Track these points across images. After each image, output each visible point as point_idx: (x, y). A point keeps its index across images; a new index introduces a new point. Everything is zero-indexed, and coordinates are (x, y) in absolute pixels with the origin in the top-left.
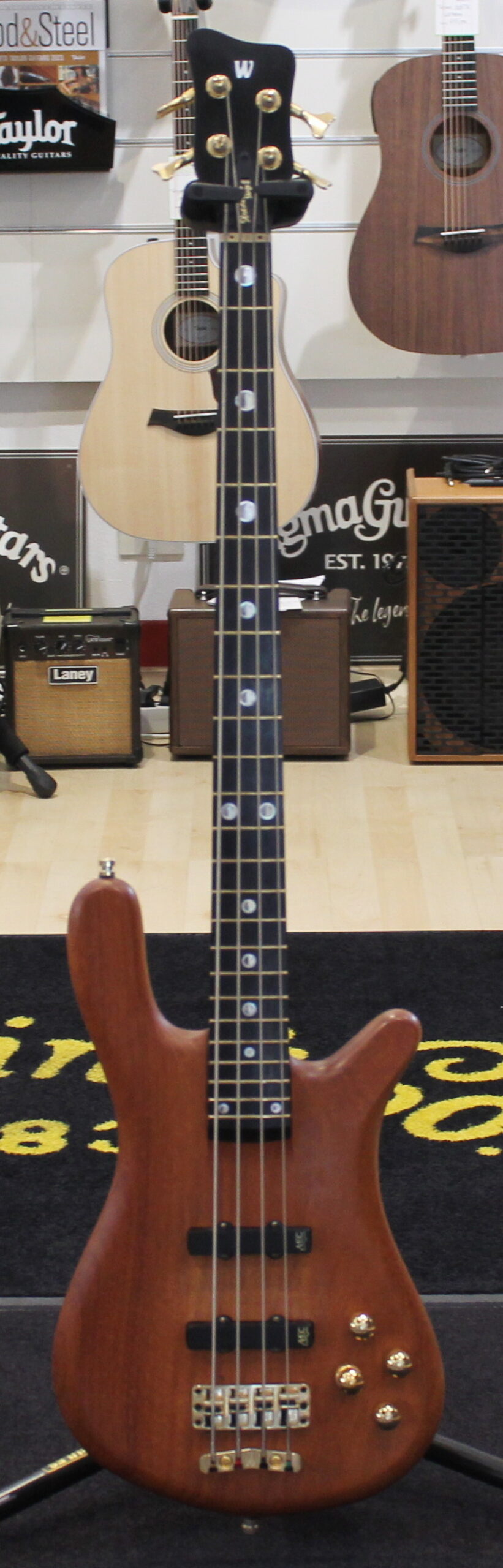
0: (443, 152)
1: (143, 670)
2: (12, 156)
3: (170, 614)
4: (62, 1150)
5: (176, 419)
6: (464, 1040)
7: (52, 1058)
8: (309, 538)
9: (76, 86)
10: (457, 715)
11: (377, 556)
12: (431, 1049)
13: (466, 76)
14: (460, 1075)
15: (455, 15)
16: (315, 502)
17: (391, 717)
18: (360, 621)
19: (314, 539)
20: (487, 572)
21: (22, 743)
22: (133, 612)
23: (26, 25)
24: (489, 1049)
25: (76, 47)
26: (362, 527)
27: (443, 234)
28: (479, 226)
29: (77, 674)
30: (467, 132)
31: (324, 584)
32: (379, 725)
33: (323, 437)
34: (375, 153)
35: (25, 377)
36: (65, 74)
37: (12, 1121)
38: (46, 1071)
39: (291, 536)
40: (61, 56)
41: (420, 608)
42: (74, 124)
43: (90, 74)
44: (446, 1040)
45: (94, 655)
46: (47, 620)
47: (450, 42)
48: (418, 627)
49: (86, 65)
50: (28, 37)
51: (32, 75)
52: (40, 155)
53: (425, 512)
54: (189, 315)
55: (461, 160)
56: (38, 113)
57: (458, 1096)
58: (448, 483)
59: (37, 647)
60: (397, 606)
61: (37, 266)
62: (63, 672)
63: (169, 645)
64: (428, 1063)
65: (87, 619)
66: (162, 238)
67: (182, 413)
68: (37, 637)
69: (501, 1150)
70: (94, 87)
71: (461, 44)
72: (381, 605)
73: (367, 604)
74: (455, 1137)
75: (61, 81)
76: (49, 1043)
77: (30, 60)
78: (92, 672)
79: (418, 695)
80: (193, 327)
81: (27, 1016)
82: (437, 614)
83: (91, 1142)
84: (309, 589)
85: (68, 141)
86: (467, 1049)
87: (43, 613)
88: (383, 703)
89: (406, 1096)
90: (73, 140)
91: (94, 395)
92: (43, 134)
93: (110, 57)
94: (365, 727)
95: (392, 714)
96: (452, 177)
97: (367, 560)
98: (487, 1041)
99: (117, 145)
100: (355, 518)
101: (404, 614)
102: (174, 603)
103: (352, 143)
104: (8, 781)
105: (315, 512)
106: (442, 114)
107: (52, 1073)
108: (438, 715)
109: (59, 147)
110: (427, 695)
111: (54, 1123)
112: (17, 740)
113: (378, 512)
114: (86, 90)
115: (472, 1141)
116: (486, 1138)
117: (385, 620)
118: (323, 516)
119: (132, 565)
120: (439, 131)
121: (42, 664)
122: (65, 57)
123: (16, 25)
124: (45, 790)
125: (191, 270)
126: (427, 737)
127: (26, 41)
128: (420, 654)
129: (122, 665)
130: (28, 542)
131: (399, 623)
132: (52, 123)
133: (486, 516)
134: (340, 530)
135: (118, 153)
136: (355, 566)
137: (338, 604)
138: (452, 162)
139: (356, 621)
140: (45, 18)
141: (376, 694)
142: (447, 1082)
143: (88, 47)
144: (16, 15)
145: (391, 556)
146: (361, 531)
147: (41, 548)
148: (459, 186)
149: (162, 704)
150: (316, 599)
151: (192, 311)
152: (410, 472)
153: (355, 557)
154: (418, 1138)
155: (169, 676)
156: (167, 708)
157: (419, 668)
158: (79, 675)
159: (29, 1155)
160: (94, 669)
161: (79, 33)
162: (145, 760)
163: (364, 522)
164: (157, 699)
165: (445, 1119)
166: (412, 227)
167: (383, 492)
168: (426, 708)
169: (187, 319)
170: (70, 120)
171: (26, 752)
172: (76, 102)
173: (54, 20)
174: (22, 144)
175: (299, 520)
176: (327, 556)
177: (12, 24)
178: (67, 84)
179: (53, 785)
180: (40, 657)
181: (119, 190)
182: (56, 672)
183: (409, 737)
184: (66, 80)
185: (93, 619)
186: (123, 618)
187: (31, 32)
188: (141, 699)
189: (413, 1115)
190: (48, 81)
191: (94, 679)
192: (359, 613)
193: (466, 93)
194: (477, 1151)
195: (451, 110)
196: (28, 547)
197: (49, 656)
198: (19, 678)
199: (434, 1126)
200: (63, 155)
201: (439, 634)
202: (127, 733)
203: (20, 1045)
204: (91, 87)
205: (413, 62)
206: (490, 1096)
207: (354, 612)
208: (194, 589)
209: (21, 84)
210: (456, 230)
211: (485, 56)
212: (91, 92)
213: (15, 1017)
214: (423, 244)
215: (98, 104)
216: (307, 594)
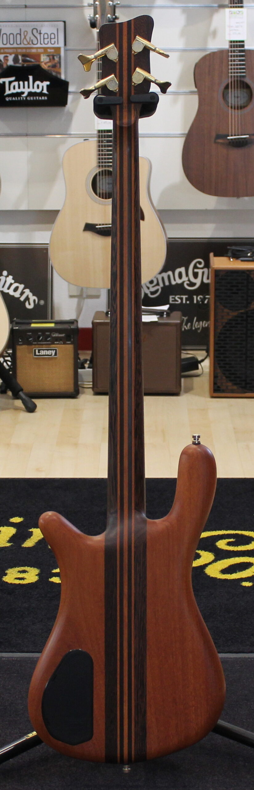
0: (229, 98)
1: (80, 352)
2: (18, 98)
3: (93, 323)
4: (36, 582)
5: (97, 228)
6: (235, 530)
7: (32, 537)
8: (162, 288)
9: (49, 64)
10: (233, 374)
11: (195, 297)
12: (219, 535)
13: (240, 61)
14: (233, 547)
15: (235, 30)
16: (164, 270)
17: (201, 376)
18: (186, 328)
19: (164, 288)
20: (249, 303)
21: (20, 385)
22: (75, 323)
23: (25, 34)
24: (247, 535)
25: (50, 45)
26: (188, 282)
27: (228, 138)
28: (246, 133)
29: (48, 352)
30: (240, 88)
31: (169, 309)
32: (195, 379)
33: (169, 238)
34: (196, 98)
35: (23, 207)
36: (44, 59)
37: (12, 567)
38: (29, 543)
39: (153, 287)
40: (41, 49)
41: (216, 321)
42: (48, 83)
43: (56, 59)
44: (226, 530)
45: (56, 343)
46: (33, 325)
47: (233, 44)
48: (215, 331)
49: (54, 54)
50: (26, 40)
51: (28, 59)
52: (32, 98)
53: (219, 274)
54: (104, 177)
55: (238, 102)
56: (31, 78)
57: (232, 557)
58: (230, 260)
59: (28, 339)
60: (204, 322)
61: (30, 153)
62: (40, 351)
63: (93, 339)
64: (217, 541)
65: (52, 325)
66: (90, 139)
67: (100, 225)
68: (28, 334)
69: (253, 584)
70: (58, 65)
71: (238, 45)
72: (197, 321)
73: (190, 320)
74: (231, 577)
75: (42, 62)
76: (30, 530)
77: (27, 51)
78: (54, 351)
79: (214, 364)
80: (105, 182)
81: (20, 517)
82: (224, 324)
83: (51, 578)
84: (162, 311)
85: (45, 91)
86: (237, 534)
87: (31, 322)
88: (197, 368)
89: (206, 557)
90: (48, 91)
91: (57, 215)
92: (33, 88)
93: (66, 50)
94: (188, 380)
95: (202, 374)
96: (233, 110)
97: (190, 299)
98: (246, 531)
99: (69, 94)
100: (184, 278)
101: (208, 326)
102: (95, 318)
103: (185, 93)
104: (13, 404)
105: (165, 275)
106: (229, 78)
107: (32, 544)
108: (224, 374)
109: (41, 94)
110: (219, 364)
111: (32, 568)
112: (18, 384)
113: (196, 275)
114: (54, 66)
115: (238, 579)
116: (245, 578)
117: (199, 329)
118: (169, 277)
119: (75, 300)
120: (227, 87)
121: (30, 347)
122: (44, 50)
123: (20, 34)
124: (31, 409)
125: (105, 155)
126: (219, 385)
127: (25, 42)
128: (216, 343)
129: (69, 348)
130: (24, 289)
131: (206, 330)
132: (38, 82)
133: (248, 276)
134: (177, 284)
135: (70, 97)
136: (184, 302)
137: (176, 319)
138: (233, 103)
139: (185, 329)
140: (35, 31)
141: (194, 364)
142: (227, 550)
143: (56, 45)
144: (20, 30)
145: (202, 296)
146: (188, 284)
147: (31, 291)
148: (236, 114)
149: (89, 368)
150: (165, 316)
151: (105, 175)
152: (211, 255)
153: (184, 297)
154: (212, 577)
155: (92, 354)
156: (91, 370)
157: (215, 350)
158: (49, 352)
159: (20, 584)
160: (56, 350)
161: (51, 39)
162: (80, 395)
163: (189, 280)
164: (86, 366)
165: (225, 569)
166: (214, 134)
167: (198, 265)
168: (219, 371)
169: (102, 179)
170: (46, 81)
171: (22, 390)
172: (50, 72)
173: (39, 32)
174: (23, 93)
175: (157, 279)
176: (171, 297)
177: (18, 34)
178: (45, 64)
179: (35, 406)
180: (29, 344)
181: (70, 116)
182: (37, 351)
183: (210, 385)
184: (44, 61)
185: (55, 325)
186: (70, 325)
187: (28, 38)
188: (78, 365)
189: (210, 566)
190: (36, 62)
191: (56, 354)
192: (186, 325)
193: (240, 69)
194: (241, 584)
195: (233, 77)
196: (24, 291)
197: (34, 343)
198: (19, 354)
199: (220, 571)
200: (43, 98)
201: (225, 334)
202: (71, 382)
203: (17, 531)
204: (57, 65)
205: (214, 53)
206: (248, 557)
207: (184, 324)
208: (105, 311)
209: (23, 63)
210: (235, 135)
211: (250, 51)
212: (57, 68)
213: (14, 517)
214: (218, 143)
215: (60, 73)
216: (160, 314)
